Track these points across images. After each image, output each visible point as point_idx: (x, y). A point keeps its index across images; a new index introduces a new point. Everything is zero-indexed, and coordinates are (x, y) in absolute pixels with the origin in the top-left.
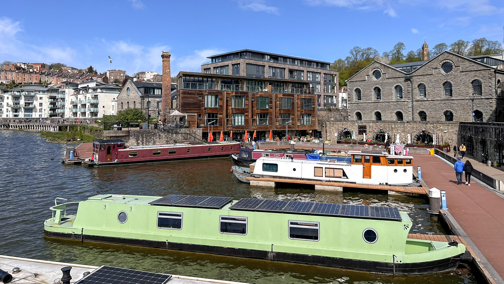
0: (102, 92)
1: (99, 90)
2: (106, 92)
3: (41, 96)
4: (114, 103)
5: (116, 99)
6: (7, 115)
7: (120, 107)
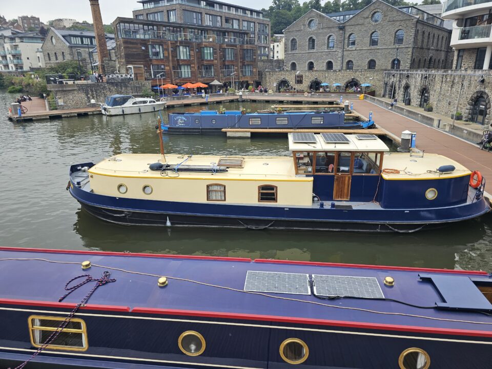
0: (22, 42)
1: (17, 40)
2: (27, 41)
4: (39, 54)
5: (41, 50)
7: (47, 58)
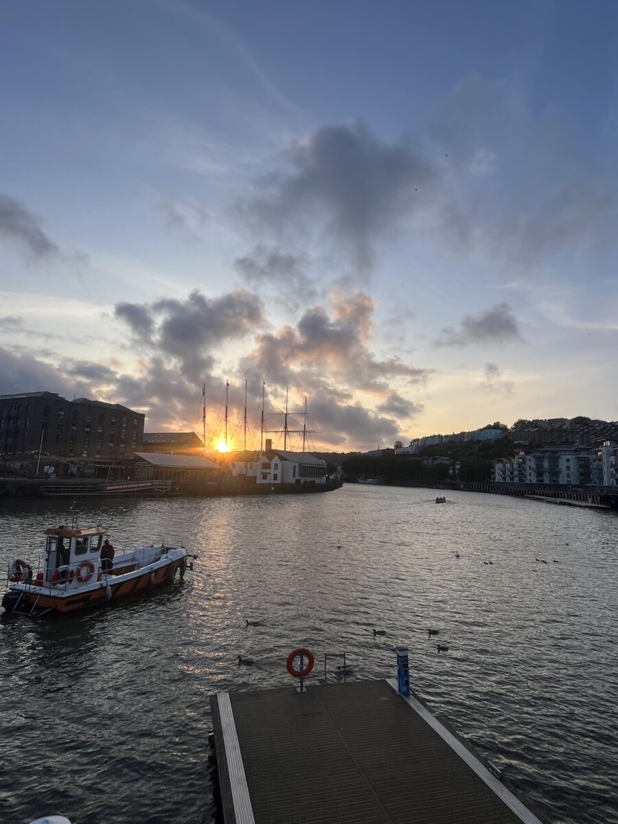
3: (569, 457)
6: (531, 481)
